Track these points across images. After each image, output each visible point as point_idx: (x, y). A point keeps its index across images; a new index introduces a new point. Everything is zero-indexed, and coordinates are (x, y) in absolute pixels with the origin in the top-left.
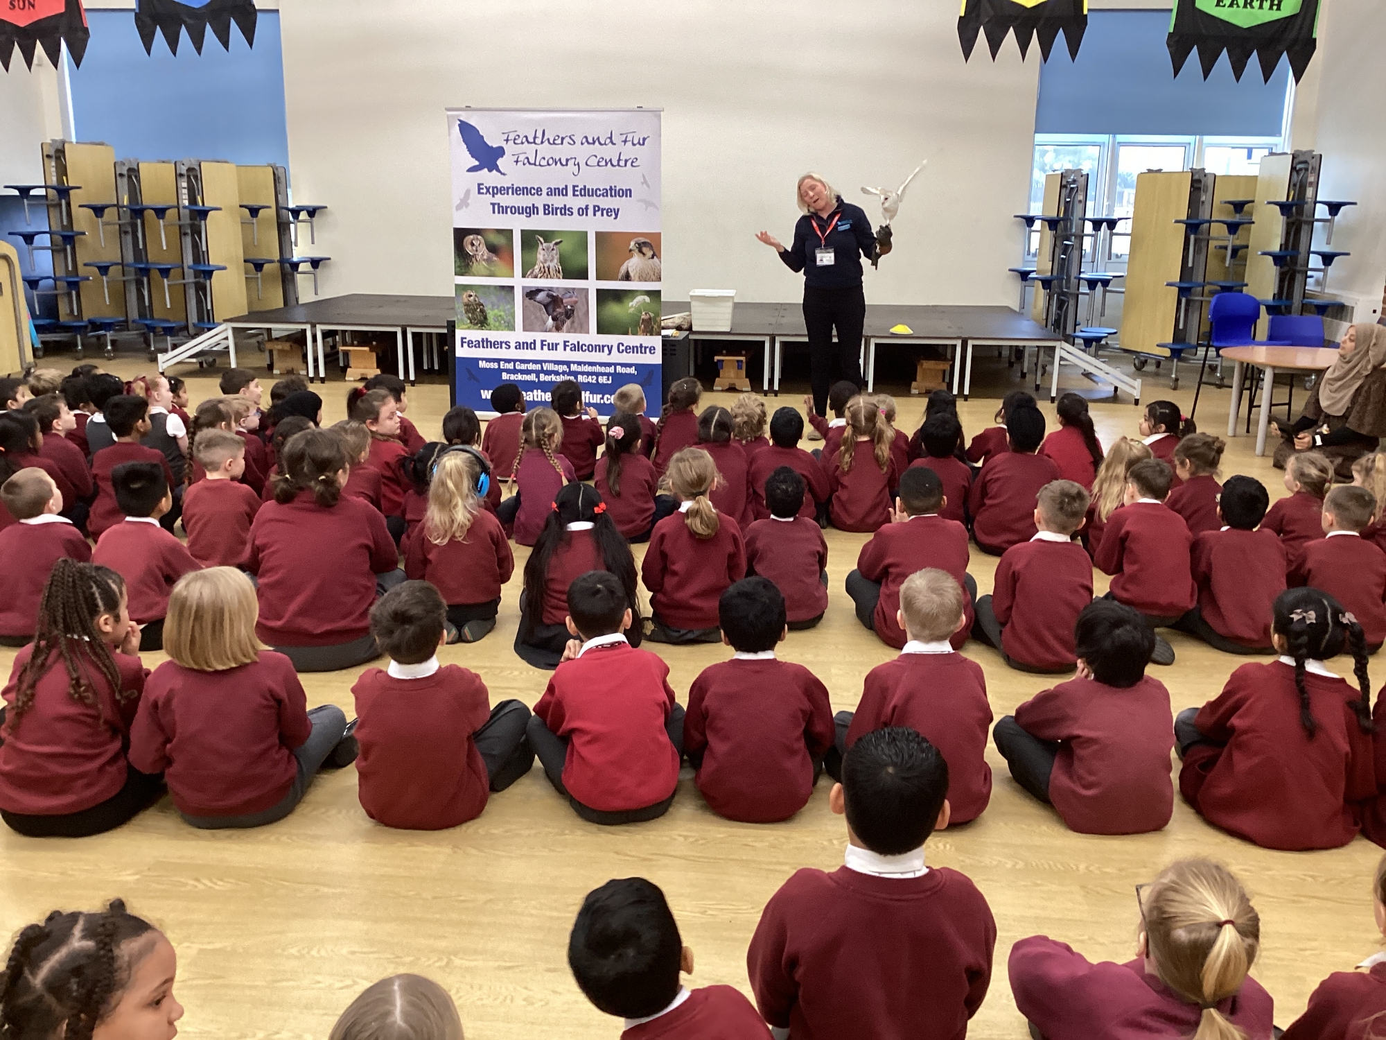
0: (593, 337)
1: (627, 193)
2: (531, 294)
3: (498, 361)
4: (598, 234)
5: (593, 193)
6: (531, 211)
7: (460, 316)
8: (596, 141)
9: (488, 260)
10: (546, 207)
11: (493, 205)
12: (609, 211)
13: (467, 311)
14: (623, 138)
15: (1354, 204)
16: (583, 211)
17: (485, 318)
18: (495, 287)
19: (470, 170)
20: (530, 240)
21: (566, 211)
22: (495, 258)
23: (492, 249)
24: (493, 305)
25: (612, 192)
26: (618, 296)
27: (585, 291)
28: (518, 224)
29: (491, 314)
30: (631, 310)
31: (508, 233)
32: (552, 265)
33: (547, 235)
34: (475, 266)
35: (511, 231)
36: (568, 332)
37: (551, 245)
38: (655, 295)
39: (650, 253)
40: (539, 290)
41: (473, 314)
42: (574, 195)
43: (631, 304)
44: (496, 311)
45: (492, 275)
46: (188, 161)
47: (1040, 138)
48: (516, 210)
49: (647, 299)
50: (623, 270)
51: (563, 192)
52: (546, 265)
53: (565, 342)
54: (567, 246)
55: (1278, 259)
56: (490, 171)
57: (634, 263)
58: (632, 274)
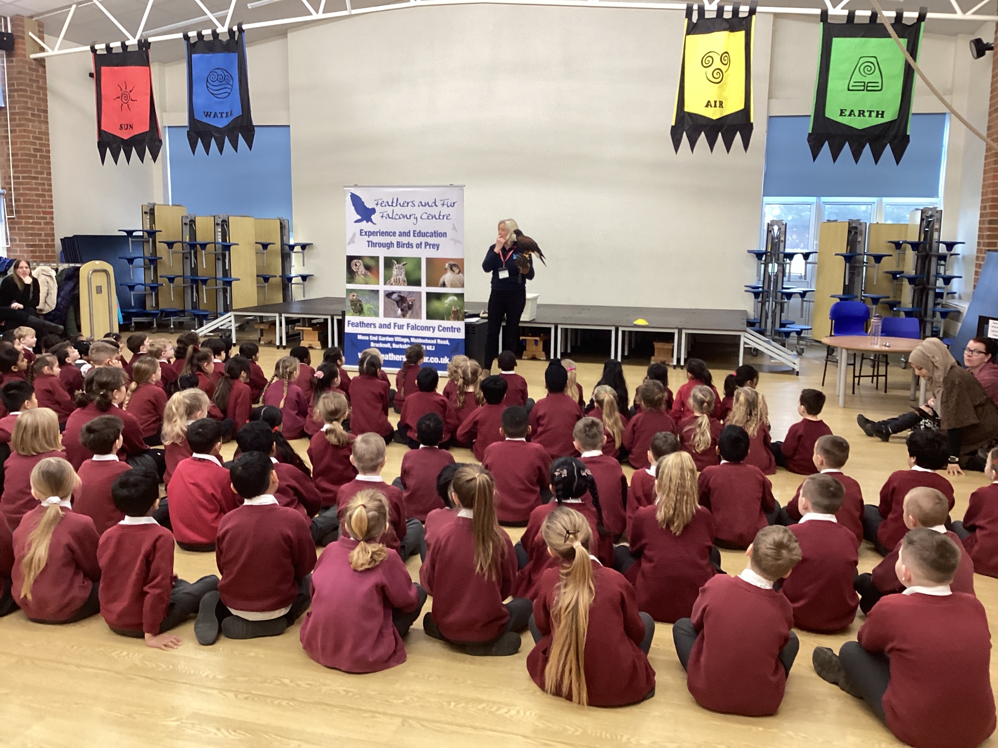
0: (423, 321)
1: (444, 235)
2: (389, 295)
3: (368, 335)
4: (427, 259)
5: (424, 235)
6: (389, 245)
7: (348, 307)
8: (427, 204)
9: (365, 275)
10: (398, 243)
11: (369, 242)
12: (434, 245)
13: (352, 305)
14: (442, 202)
15: (962, 243)
16: (419, 246)
17: (362, 309)
18: (369, 290)
19: (356, 222)
20: (389, 262)
21: (409, 245)
22: (369, 273)
23: (367, 268)
24: (367, 301)
25: (435, 234)
26: (439, 296)
27: (420, 293)
28: (382, 253)
29: (366, 307)
30: (446, 305)
31: (376, 259)
32: (401, 277)
33: (399, 260)
34: (357, 278)
35: (378, 257)
36: (410, 318)
37: (401, 265)
38: (461, 296)
39: (457, 271)
40: (393, 293)
41: (355, 306)
42: (414, 236)
43: (446, 301)
44: (368, 305)
45: (367, 283)
46: (223, 216)
47: (767, 199)
48: (381, 245)
49: (455, 298)
50: (441, 281)
51: (407, 234)
52: (398, 278)
53: (408, 324)
54: (409, 266)
55: (911, 280)
56: (367, 222)
57: (448, 277)
58: (446, 283)
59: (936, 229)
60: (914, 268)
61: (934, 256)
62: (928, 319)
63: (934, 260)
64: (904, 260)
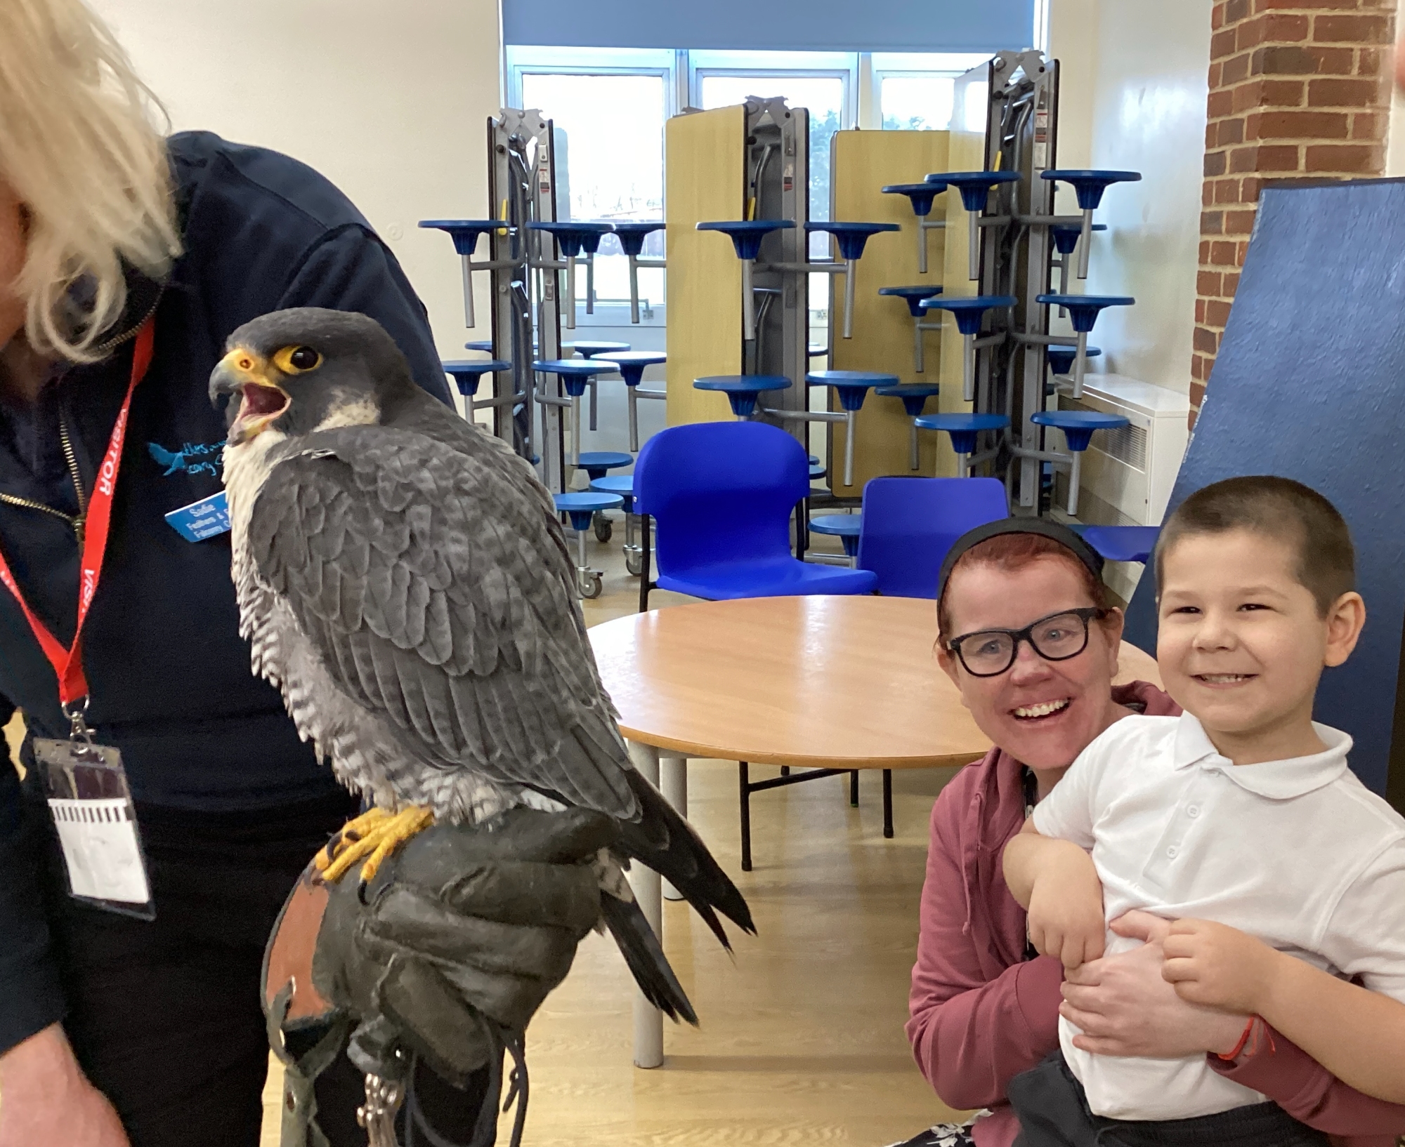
15: (1134, 177)
47: (520, 55)
55: (968, 317)
59: (1041, 132)
60: (975, 274)
61: (1037, 227)
62: (1028, 450)
63: (1037, 243)
64: (942, 248)
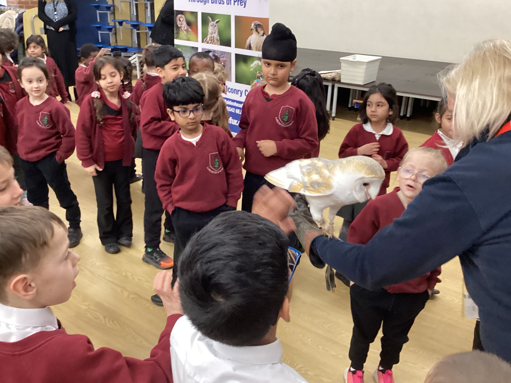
0: (233, 84)
4: (236, 17)
9: (187, 31)
12: (241, 2)
16: (229, 2)
18: (190, 47)
22: (190, 30)
26: (246, 59)
27: (230, 54)
28: (200, 9)
30: (252, 70)
32: (215, 36)
33: (214, 16)
34: (181, 34)
35: (197, 13)
37: (215, 23)
39: (262, 32)
40: (209, 51)
43: (252, 65)
45: (188, 40)
49: (260, 63)
50: (248, 42)
52: (213, 36)
54: (221, 24)
57: (254, 38)
58: (252, 46)
